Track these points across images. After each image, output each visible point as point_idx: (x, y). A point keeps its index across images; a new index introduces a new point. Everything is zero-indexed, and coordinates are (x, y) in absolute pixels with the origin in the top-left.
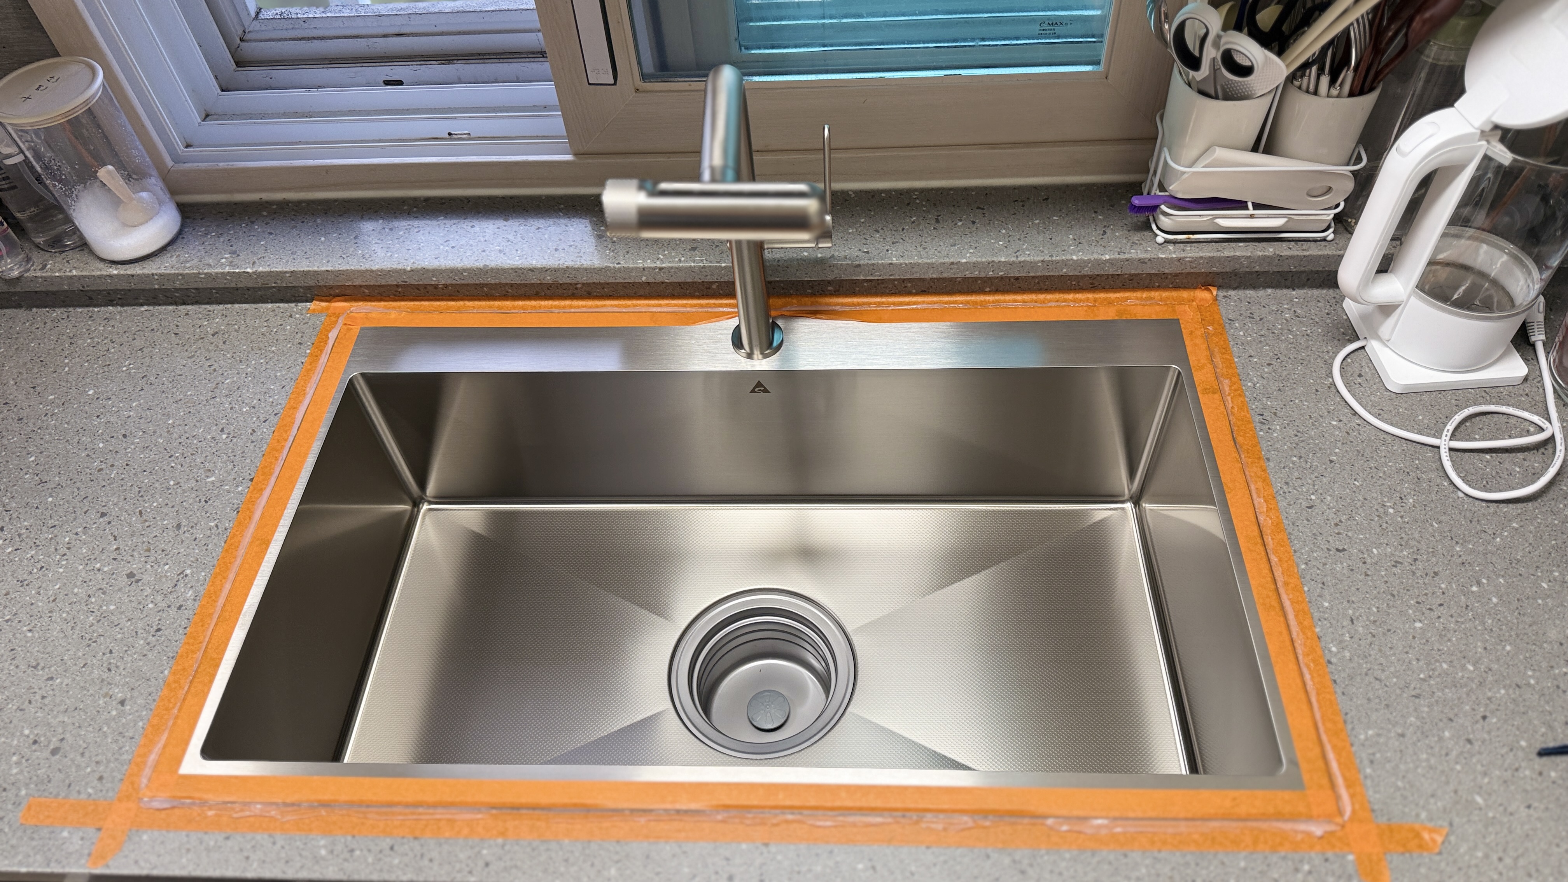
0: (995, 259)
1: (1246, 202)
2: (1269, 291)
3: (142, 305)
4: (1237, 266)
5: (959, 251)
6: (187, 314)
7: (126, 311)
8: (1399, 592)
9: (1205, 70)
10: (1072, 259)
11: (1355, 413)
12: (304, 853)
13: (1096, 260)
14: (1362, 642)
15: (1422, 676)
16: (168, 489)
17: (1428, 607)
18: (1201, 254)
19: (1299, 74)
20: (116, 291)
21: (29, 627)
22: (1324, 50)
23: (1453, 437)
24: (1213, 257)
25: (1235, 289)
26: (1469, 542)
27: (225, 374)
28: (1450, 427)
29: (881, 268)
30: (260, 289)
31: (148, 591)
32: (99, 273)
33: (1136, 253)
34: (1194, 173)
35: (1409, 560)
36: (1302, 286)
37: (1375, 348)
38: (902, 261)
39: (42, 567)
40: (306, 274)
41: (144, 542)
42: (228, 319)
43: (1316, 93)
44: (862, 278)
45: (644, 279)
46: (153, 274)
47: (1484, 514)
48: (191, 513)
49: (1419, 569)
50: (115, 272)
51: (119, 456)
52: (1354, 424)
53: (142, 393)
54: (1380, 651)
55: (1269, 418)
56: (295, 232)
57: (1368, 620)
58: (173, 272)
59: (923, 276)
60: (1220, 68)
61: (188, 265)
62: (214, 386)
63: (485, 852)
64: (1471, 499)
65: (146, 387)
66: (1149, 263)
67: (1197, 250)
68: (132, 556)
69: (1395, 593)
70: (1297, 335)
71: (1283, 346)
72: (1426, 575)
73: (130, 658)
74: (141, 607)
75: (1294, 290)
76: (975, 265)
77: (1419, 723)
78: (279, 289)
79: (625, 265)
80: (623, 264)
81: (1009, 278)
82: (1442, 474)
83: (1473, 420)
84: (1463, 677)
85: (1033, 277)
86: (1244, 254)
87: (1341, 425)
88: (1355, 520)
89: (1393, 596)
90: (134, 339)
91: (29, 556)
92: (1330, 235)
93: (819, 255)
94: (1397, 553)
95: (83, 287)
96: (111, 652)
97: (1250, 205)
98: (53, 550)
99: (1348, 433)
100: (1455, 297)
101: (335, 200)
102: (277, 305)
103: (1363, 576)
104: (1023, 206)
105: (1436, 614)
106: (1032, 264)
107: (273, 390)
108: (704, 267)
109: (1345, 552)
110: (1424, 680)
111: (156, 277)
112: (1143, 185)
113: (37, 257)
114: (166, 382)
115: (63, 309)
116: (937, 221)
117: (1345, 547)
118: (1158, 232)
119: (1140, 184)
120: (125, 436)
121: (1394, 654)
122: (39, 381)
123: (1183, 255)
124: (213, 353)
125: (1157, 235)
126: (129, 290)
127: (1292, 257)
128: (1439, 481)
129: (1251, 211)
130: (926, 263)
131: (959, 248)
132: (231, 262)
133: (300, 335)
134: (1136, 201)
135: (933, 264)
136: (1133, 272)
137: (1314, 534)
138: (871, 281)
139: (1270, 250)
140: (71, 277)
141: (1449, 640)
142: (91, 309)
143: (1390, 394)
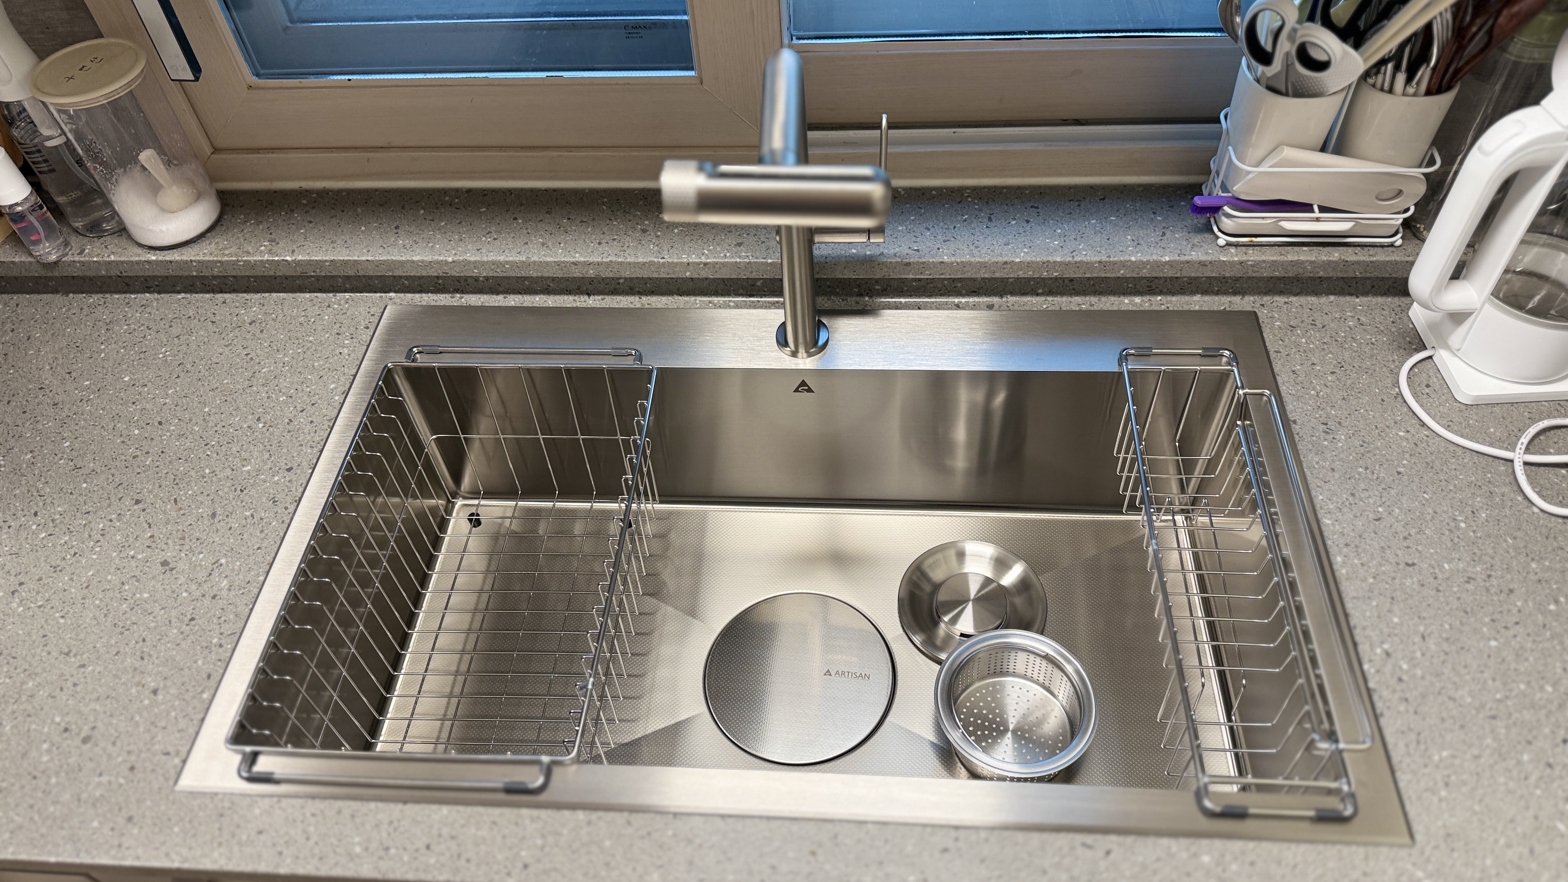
0: (1050, 259)
1: (1311, 206)
2: (1332, 298)
3: (179, 292)
4: (1301, 271)
5: (1012, 251)
6: (224, 302)
7: (163, 298)
8: (1472, 609)
9: (1277, 64)
10: (1130, 261)
11: (1423, 424)
12: (338, 850)
13: (1155, 262)
14: (1435, 660)
15: (1498, 696)
16: (204, 477)
17: (1504, 625)
18: (1264, 258)
19: (1374, 70)
20: (155, 278)
21: (62, 614)
22: (1402, 47)
23: (1527, 450)
24: (1275, 261)
25: (1296, 295)
26: (1546, 559)
27: (262, 363)
28: (1525, 440)
29: (932, 266)
30: (299, 277)
31: (182, 580)
32: (137, 259)
33: (1196, 255)
34: (1261, 173)
35: (1483, 577)
36: (1366, 294)
37: (1443, 357)
38: (953, 259)
39: (75, 554)
40: (345, 263)
41: (178, 530)
42: (265, 308)
43: (1391, 91)
44: (911, 276)
45: (688, 274)
46: (191, 261)
47: (1560, 531)
48: (226, 502)
49: (1493, 586)
50: (154, 258)
51: (154, 443)
52: (1422, 435)
53: (178, 380)
54: (1454, 669)
55: (1333, 428)
56: (334, 221)
57: (1440, 636)
58: (211, 259)
59: (974, 276)
60: (1293, 64)
61: (227, 252)
62: (251, 375)
63: (523, 853)
64: (1546, 515)
65: (182, 375)
66: (1209, 266)
67: (1260, 254)
68: (166, 544)
69: (1469, 610)
70: (1361, 343)
71: (1347, 355)
72: (1501, 591)
73: (163, 648)
74: (175, 595)
75: (1357, 297)
76: (1029, 264)
77: (1495, 745)
78: (318, 278)
79: (669, 260)
80: (668, 259)
81: (1063, 279)
82: (1515, 488)
83: (1548, 433)
84: (1541, 699)
85: (1089, 279)
86: (1309, 258)
87: (1409, 436)
88: (1425, 534)
89: (1466, 612)
90: (171, 326)
91: (62, 541)
92: (1398, 240)
93: (868, 253)
94: (1470, 569)
95: (121, 273)
96: (144, 640)
97: (1316, 208)
98: (86, 536)
99: (1416, 444)
100: (1530, 306)
101: (376, 190)
102: (316, 294)
103: (1434, 592)
104: (1079, 205)
105: (1510, 633)
106: (1089, 265)
107: (311, 380)
108: (749, 263)
109: (1415, 567)
110: (1500, 701)
111: (195, 264)
112: (1203, 187)
113: (75, 241)
114: (202, 370)
115: (99, 295)
116: (990, 219)
117: (1415, 561)
118: (1219, 234)
119: (1200, 185)
120: (160, 423)
121: (1468, 673)
122: (75, 367)
123: (1245, 258)
124: (250, 342)
125: (1218, 238)
126: (167, 277)
127: (1358, 263)
128: (1512, 495)
129: (1317, 214)
130: (979, 262)
131: (1013, 248)
132: (271, 250)
133: (338, 325)
134: (1198, 201)
135: (986, 263)
136: (1193, 275)
137: (1382, 547)
138: (920, 280)
139: (1335, 255)
140: (110, 263)
141: (1527, 660)
142: (128, 295)
143: (1458, 405)
